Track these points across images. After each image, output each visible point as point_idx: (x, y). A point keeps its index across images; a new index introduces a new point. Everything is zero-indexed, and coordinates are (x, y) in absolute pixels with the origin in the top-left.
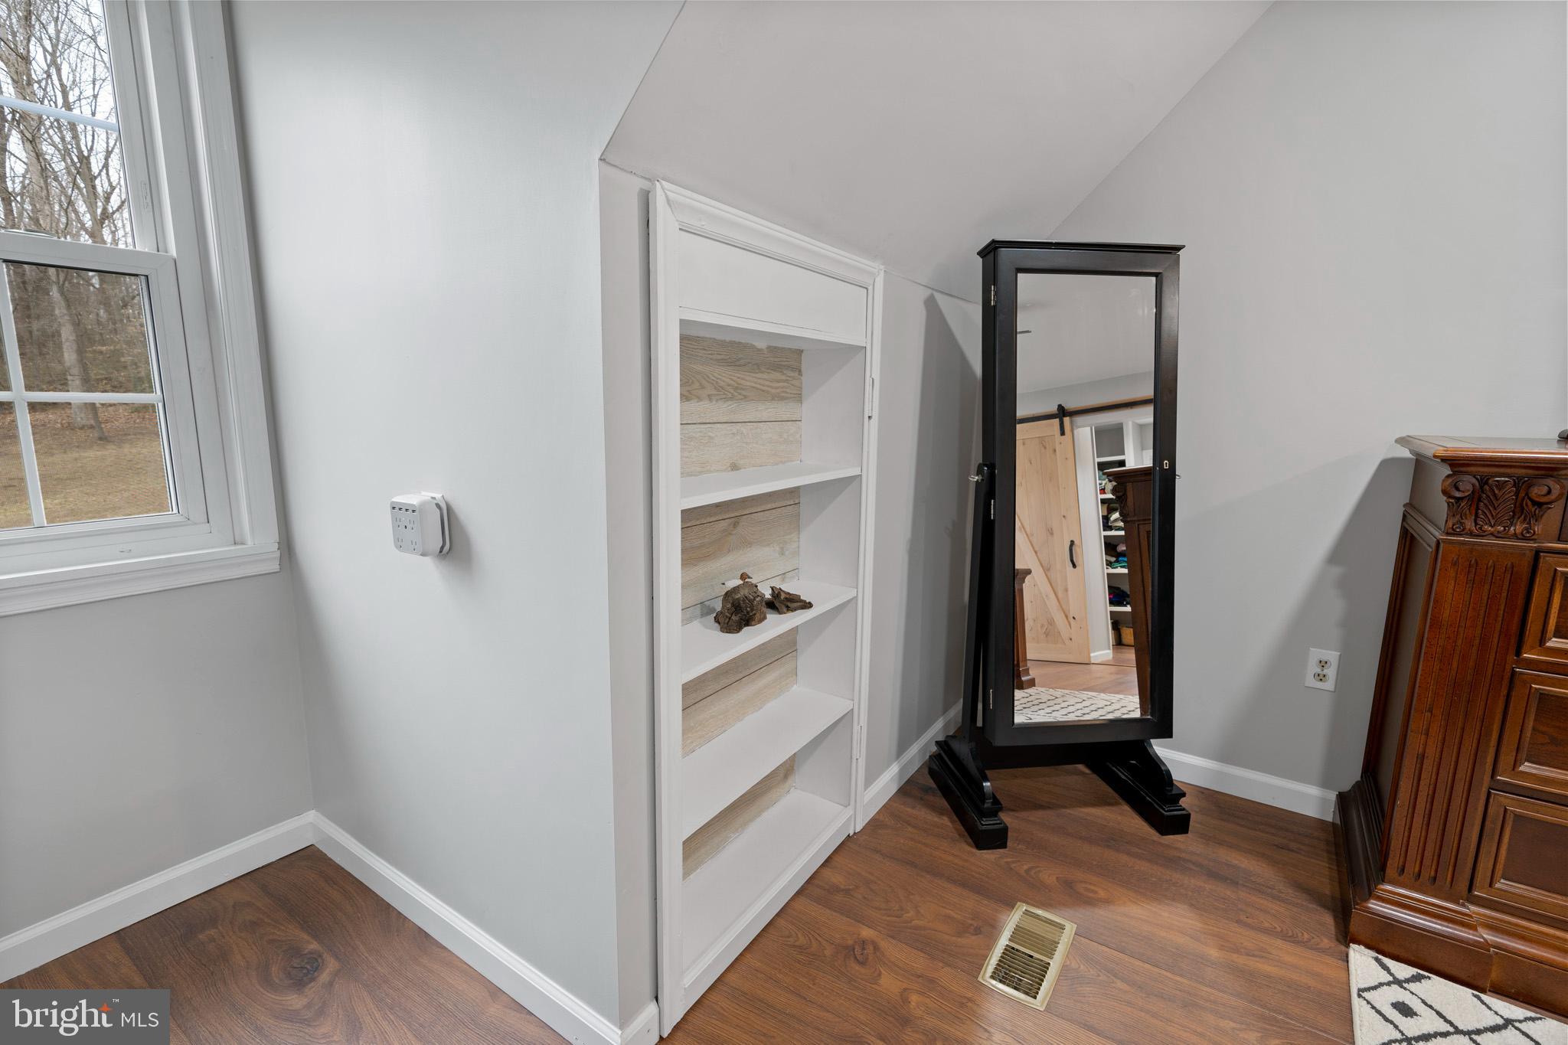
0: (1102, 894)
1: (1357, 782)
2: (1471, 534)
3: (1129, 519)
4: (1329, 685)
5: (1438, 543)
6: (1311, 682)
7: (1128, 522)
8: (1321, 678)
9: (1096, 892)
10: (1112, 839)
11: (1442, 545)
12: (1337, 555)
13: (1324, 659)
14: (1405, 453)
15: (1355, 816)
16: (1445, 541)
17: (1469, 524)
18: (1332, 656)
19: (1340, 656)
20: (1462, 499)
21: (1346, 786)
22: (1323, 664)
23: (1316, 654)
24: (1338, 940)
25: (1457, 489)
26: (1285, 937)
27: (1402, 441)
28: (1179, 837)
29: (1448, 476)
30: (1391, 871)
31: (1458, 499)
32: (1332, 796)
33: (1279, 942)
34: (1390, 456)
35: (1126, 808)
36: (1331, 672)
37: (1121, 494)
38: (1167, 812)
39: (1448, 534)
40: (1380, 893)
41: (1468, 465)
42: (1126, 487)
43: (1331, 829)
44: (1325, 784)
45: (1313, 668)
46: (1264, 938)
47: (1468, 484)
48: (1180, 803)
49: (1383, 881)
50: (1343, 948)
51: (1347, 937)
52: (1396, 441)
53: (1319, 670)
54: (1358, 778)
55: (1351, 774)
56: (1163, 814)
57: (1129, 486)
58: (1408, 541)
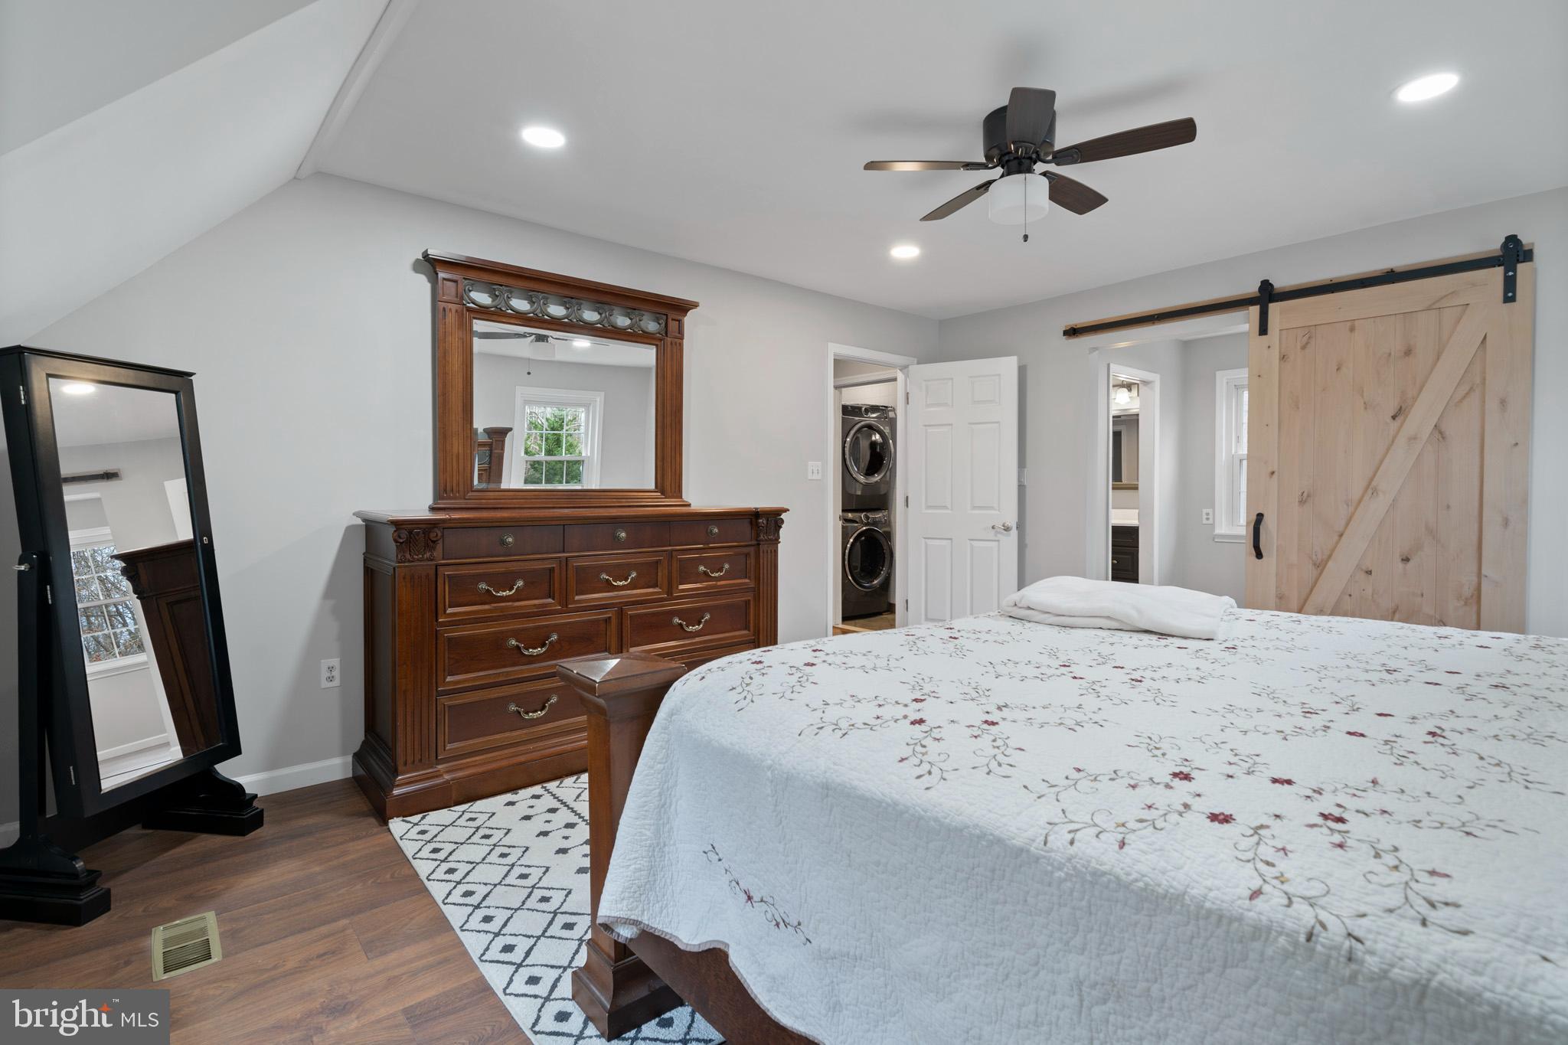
0: (222, 887)
1: (363, 742)
2: (409, 561)
3: (145, 595)
4: (336, 682)
5: (394, 568)
6: (325, 684)
7: (144, 598)
8: (330, 679)
9: (215, 889)
10: (206, 857)
11: (397, 569)
12: (330, 592)
13: (331, 665)
14: (359, 522)
15: (372, 761)
16: (398, 567)
17: (408, 556)
18: (335, 662)
19: (341, 660)
20: (403, 542)
21: (356, 747)
22: (331, 669)
23: (325, 663)
24: (381, 826)
25: (400, 537)
26: (353, 840)
27: (357, 514)
28: (258, 831)
29: (395, 531)
30: (401, 768)
31: (401, 543)
32: (350, 759)
33: (351, 844)
34: (350, 524)
35: (204, 836)
36: (336, 673)
37: (133, 573)
38: (247, 815)
39: (399, 562)
40: (397, 783)
41: (402, 524)
42: (137, 567)
43: (353, 780)
44: (344, 754)
45: (325, 674)
46: (341, 847)
47: (404, 534)
48: (254, 805)
49: (398, 775)
50: (385, 827)
51: (384, 820)
52: (354, 514)
53: (328, 675)
54: (363, 738)
55: (359, 736)
56: (243, 819)
57: (140, 565)
58: (370, 574)
